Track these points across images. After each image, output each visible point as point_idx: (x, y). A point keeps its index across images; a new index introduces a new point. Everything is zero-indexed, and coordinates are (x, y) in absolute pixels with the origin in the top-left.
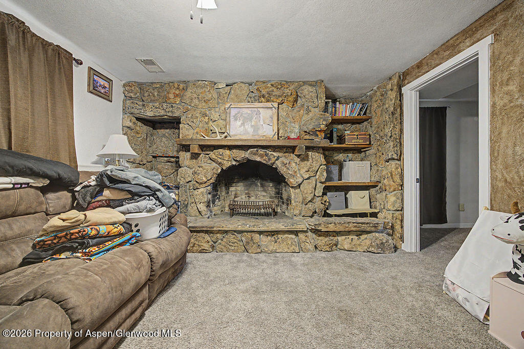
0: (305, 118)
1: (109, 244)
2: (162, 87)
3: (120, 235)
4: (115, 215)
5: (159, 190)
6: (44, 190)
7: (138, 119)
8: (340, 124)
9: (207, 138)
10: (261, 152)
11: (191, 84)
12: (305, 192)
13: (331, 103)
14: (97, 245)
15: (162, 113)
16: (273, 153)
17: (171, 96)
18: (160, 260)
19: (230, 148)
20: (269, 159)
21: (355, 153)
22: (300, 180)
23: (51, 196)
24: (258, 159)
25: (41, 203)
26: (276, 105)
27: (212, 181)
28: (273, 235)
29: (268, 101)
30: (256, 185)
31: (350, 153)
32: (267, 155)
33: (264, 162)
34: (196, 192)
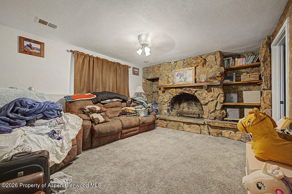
0: (211, 71)
1: (131, 115)
2: (153, 67)
3: (134, 114)
4: (133, 109)
5: (143, 103)
6: (122, 102)
7: (147, 79)
8: (243, 69)
9: (167, 85)
10: (188, 89)
11: (162, 65)
12: (210, 107)
13: (231, 59)
14: (129, 114)
15: (153, 77)
16: (193, 89)
17: (156, 70)
18: (142, 121)
19: (176, 88)
20: (192, 92)
21: (255, 86)
22: (207, 102)
23: (123, 103)
24: (187, 92)
25: (121, 105)
26: (194, 68)
27: (169, 101)
28: (189, 124)
29: (191, 66)
30: (192, 104)
31: (251, 86)
32: (190, 90)
33: (190, 93)
34: (164, 106)
